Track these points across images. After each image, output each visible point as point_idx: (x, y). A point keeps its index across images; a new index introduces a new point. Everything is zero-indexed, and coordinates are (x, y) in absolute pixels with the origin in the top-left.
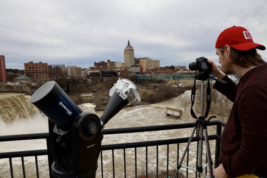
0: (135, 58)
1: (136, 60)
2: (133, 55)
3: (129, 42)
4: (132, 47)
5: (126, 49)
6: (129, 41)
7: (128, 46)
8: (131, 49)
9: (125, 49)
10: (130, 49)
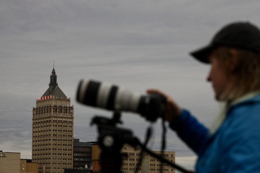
0: (76, 141)
1: (82, 150)
2: (68, 129)
3: (54, 78)
4: (65, 97)
5: (42, 105)
6: (54, 72)
7: (49, 93)
8: (63, 104)
9: (38, 102)
10: (59, 103)
